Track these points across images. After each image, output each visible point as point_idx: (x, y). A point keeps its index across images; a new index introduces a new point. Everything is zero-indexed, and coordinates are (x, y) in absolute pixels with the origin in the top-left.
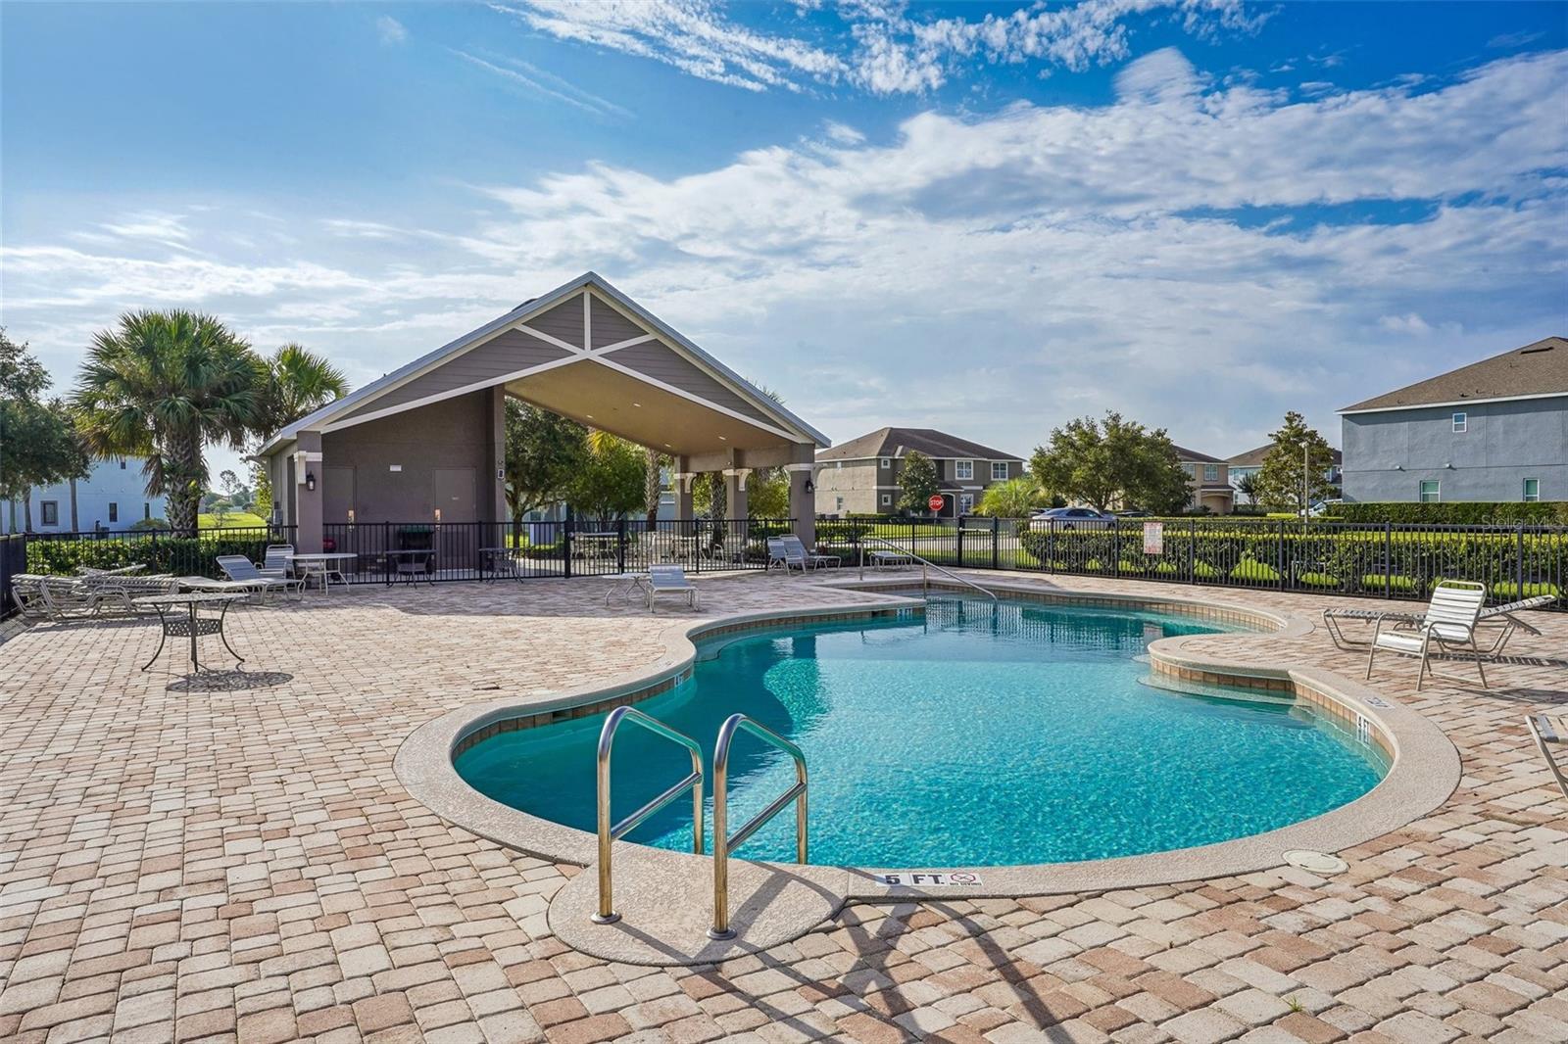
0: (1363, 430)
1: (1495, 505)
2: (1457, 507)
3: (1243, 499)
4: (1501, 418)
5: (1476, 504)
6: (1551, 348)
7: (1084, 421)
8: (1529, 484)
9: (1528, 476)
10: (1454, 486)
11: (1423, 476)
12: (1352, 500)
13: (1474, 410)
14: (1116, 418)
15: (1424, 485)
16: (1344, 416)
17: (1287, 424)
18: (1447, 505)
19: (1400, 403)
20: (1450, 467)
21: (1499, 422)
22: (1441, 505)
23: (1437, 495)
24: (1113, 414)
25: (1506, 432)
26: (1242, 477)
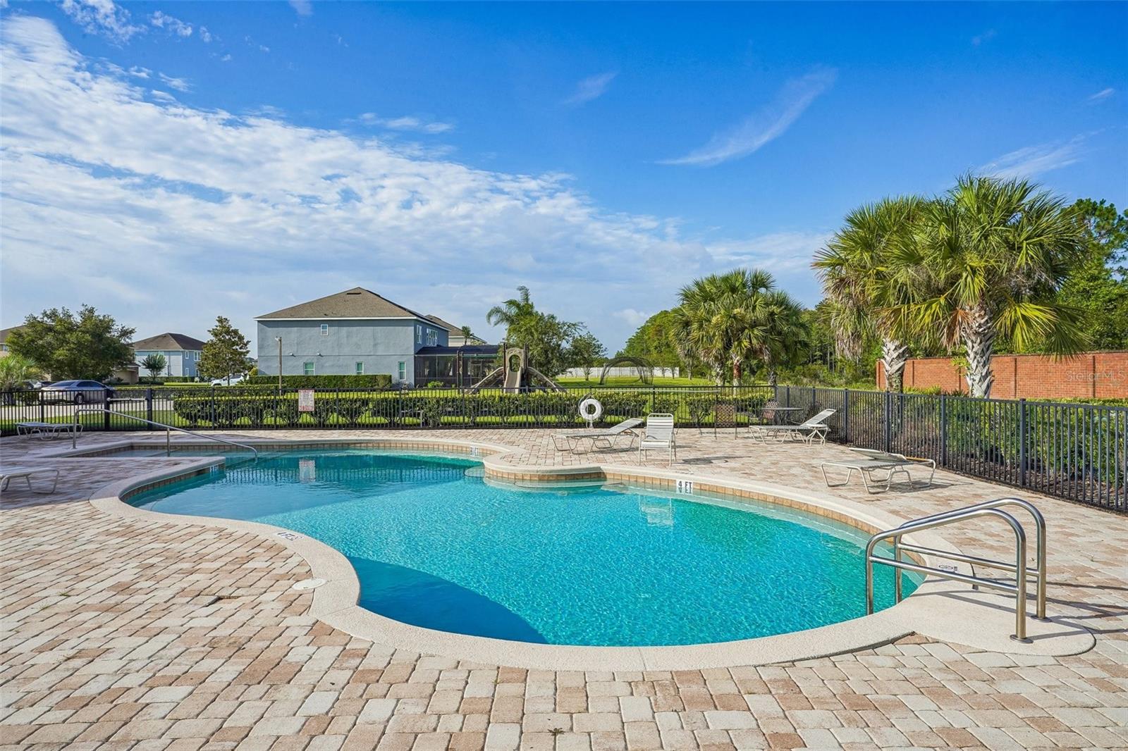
0: (271, 331)
1: (345, 376)
2: (326, 378)
3: (144, 372)
4: (345, 329)
5: (335, 376)
6: (360, 293)
7: (60, 311)
8: (359, 365)
9: (358, 361)
10: (323, 366)
11: (305, 360)
12: (264, 373)
13: (332, 323)
14: (91, 311)
15: (306, 365)
16: (259, 321)
17: (218, 324)
18: (320, 376)
19: (292, 316)
20: (320, 355)
21: (344, 330)
22: (317, 376)
23: (314, 372)
24: (89, 307)
25: (348, 337)
26: (145, 357)
